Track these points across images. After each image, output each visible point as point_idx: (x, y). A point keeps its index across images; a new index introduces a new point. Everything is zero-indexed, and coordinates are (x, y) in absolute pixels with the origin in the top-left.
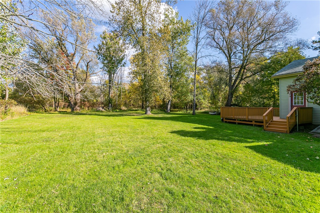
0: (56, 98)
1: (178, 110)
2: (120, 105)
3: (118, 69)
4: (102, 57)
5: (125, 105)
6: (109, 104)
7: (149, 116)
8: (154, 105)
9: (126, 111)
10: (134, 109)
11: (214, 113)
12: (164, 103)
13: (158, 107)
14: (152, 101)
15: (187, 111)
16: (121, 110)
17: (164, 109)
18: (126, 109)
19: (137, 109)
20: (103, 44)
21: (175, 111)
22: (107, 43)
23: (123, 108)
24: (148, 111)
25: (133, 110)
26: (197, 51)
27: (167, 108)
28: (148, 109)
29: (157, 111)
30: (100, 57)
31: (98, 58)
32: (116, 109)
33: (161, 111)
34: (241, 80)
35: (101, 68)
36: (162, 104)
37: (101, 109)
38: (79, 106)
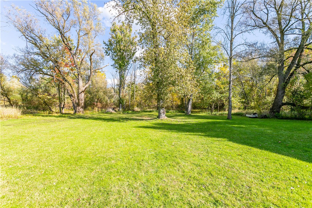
0: (62, 99)
1: (199, 111)
2: (133, 106)
3: (129, 64)
4: (112, 52)
5: (139, 105)
6: (120, 104)
7: (163, 122)
8: (170, 104)
9: (139, 112)
10: (149, 110)
11: (254, 116)
12: (182, 103)
13: (176, 108)
14: (167, 99)
15: (212, 112)
16: (133, 111)
17: (182, 110)
18: (139, 110)
19: (151, 110)
20: (112, 37)
21: (196, 112)
22: (116, 36)
23: (136, 109)
24: (162, 114)
25: (147, 112)
26: (233, 25)
27: (187, 109)
28: (162, 111)
29: (174, 112)
30: (110, 53)
31: (108, 53)
32: (129, 110)
33: (179, 112)
34: (297, 68)
35: (112, 65)
36: (179, 104)
37: (111, 110)
38: (82, 107)
